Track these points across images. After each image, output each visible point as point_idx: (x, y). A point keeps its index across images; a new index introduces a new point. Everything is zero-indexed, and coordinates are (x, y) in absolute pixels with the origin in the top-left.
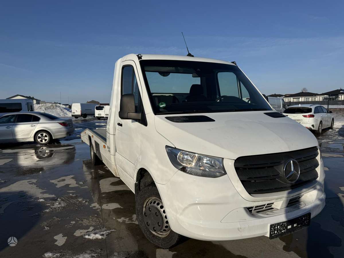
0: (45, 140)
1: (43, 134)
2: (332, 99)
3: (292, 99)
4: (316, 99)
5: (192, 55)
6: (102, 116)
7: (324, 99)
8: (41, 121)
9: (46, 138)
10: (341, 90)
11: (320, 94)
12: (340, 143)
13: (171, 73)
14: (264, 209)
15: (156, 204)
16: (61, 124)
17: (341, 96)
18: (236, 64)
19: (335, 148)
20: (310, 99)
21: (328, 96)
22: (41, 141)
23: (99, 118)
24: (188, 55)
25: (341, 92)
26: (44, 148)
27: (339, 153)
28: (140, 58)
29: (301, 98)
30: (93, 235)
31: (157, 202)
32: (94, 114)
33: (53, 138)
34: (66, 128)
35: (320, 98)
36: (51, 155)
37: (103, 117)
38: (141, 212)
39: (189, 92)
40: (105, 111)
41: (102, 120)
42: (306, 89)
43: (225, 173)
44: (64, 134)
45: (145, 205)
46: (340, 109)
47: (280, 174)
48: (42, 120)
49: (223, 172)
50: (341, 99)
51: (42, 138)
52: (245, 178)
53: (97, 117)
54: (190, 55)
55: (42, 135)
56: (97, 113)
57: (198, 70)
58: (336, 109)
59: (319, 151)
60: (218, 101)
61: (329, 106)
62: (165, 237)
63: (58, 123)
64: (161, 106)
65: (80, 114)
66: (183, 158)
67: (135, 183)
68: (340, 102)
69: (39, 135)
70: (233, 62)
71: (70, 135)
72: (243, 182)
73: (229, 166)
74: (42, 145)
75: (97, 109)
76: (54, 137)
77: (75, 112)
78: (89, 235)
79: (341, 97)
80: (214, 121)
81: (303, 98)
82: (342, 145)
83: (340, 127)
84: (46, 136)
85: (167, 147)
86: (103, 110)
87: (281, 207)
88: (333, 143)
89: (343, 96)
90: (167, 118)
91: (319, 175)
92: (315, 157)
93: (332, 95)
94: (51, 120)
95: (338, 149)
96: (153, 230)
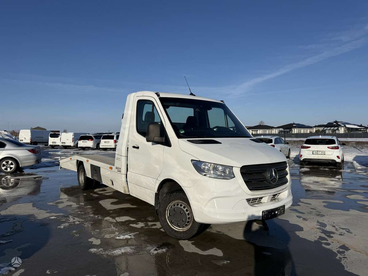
0: (11, 168)
1: (9, 161)
2: (286, 133)
3: (251, 131)
4: (273, 131)
5: (194, 94)
6: (57, 144)
7: (280, 132)
8: (6, 147)
9: (11, 166)
10: (294, 124)
11: (275, 127)
12: (297, 169)
13: (170, 107)
14: (256, 203)
15: (179, 206)
16: (30, 151)
17: (294, 129)
18: (224, 102)
19: (293, 172)
20: (267, 132)
21: (283, 129)
22: (6, 169)
23: (53, 147)
24: (190, 94)
25: (294, 125)
26: (9, 177)
27: (297, 177)
28: (158, 95)
29: (259, 131)
30: (123, 236)
31: (180, 204)
32: (48, 143)
33: (20, 166)
34: (36, 156)
35: (276, 131)
36: (16, 185)
37: (59, 146)
38: (164, 214)
39: (186, 123)
40: (61, 138)
41: (57, 148)
42: (263, 122)
43: (234, 177)
44: (33, 162)
45: (167, 209)
46: (294, 141)
47: (266, 178)
48: (8, 146)
49: (233, 176)
50: (294, 132)
51: (6, 166)
52: (247, 180)
53: (50, 145)
54: (192, 94)
55: (7, 162)
56: (52, 141)
57: (201, 106)
58: (291, 141)
59: (288, 165)
60: (214, 130)
61: (286, 138)
62: (186, 231)
63: (26, 149)
64: (181, 132)
65: (30, 142)
66: (205, 168)
67: (156, 193)
68: (294, 135)
69: (4, 163)
70: (222, 101)
71: (39, 163)
72: (245, 182)
73: (237, 172)
74: (7, 174)
75: (51, 137)
76: (21, 164)
77: (23, 139)
78: (119, 237)
79: (294, 131)
80: (221, 143)
81: (261, 130)
82: (298, 170)
83: (294, 156)
84: (12, 164)
85: (192, 160)
86: (59, 138)
87: (267, 201)
88: (291, 170)
89: (295, 130)
90: (188, 141)
91: (289, 181)
92: (285, 169)
93: (286, 129)
94: (19, 146)
95: (295, 173)
96: (177, 225)
